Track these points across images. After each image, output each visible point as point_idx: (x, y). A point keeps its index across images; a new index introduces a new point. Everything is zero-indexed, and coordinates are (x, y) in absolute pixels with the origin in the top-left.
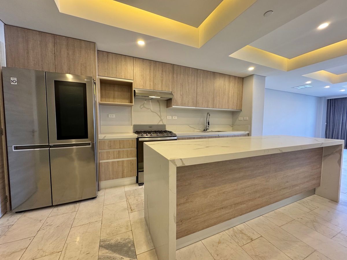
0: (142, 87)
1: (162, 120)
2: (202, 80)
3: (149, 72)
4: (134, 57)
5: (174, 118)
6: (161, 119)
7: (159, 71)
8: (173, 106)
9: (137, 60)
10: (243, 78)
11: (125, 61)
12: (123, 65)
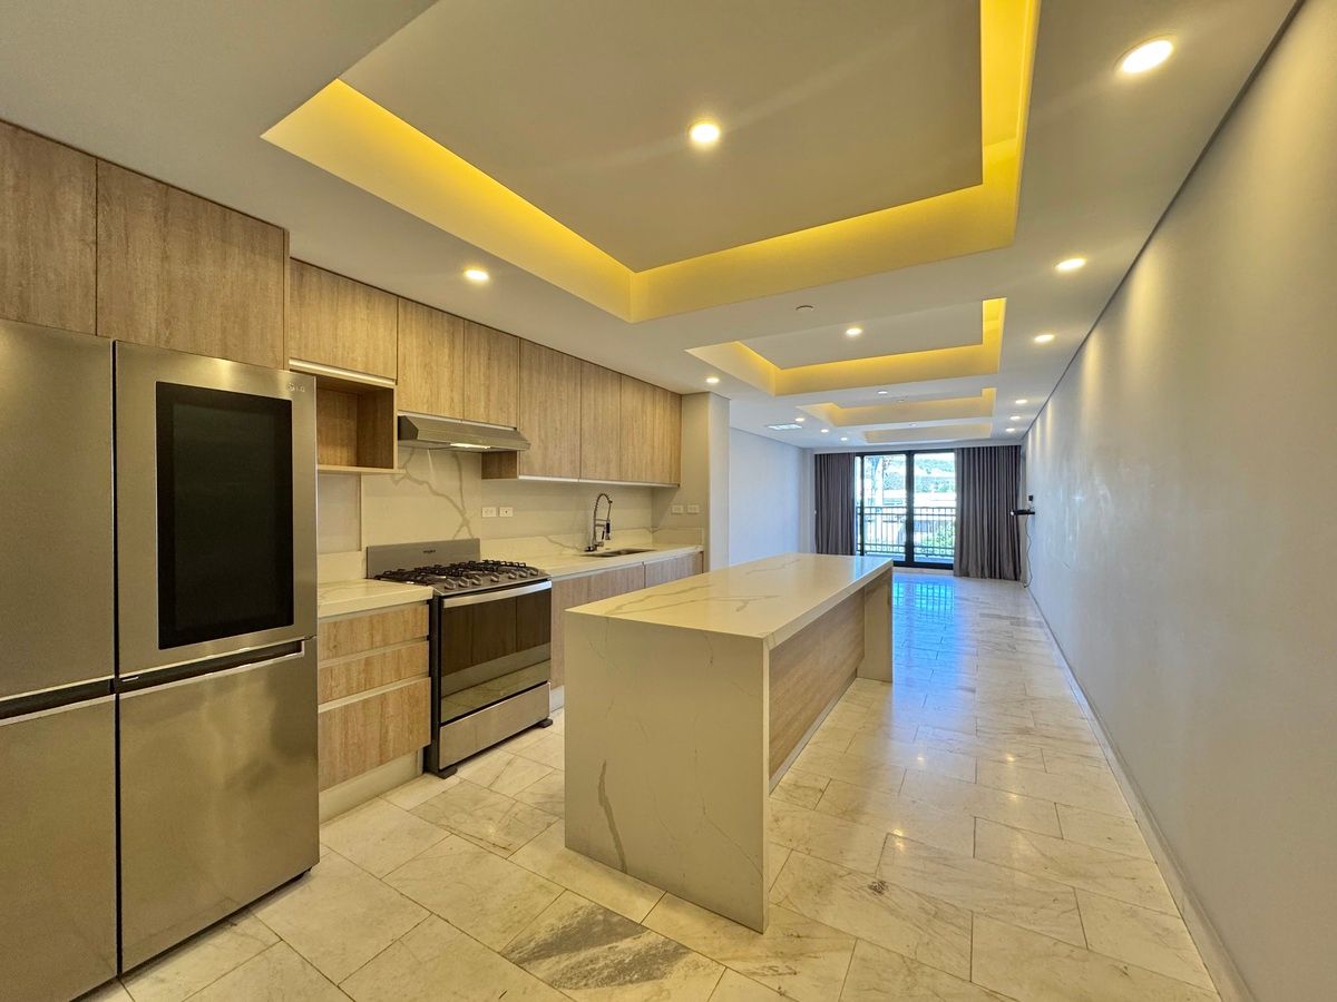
0: (425, 407)
1: (466, 523)
2: (592, 395)
3: (449, 357)
4: (398, 296)
5: (502, 513)
6: (464, 519)
7: (478, 353)
8: (521, 477)
9: (409, 309)
10: (681, 396)
11: (368, 308)
12: (362, 319)
